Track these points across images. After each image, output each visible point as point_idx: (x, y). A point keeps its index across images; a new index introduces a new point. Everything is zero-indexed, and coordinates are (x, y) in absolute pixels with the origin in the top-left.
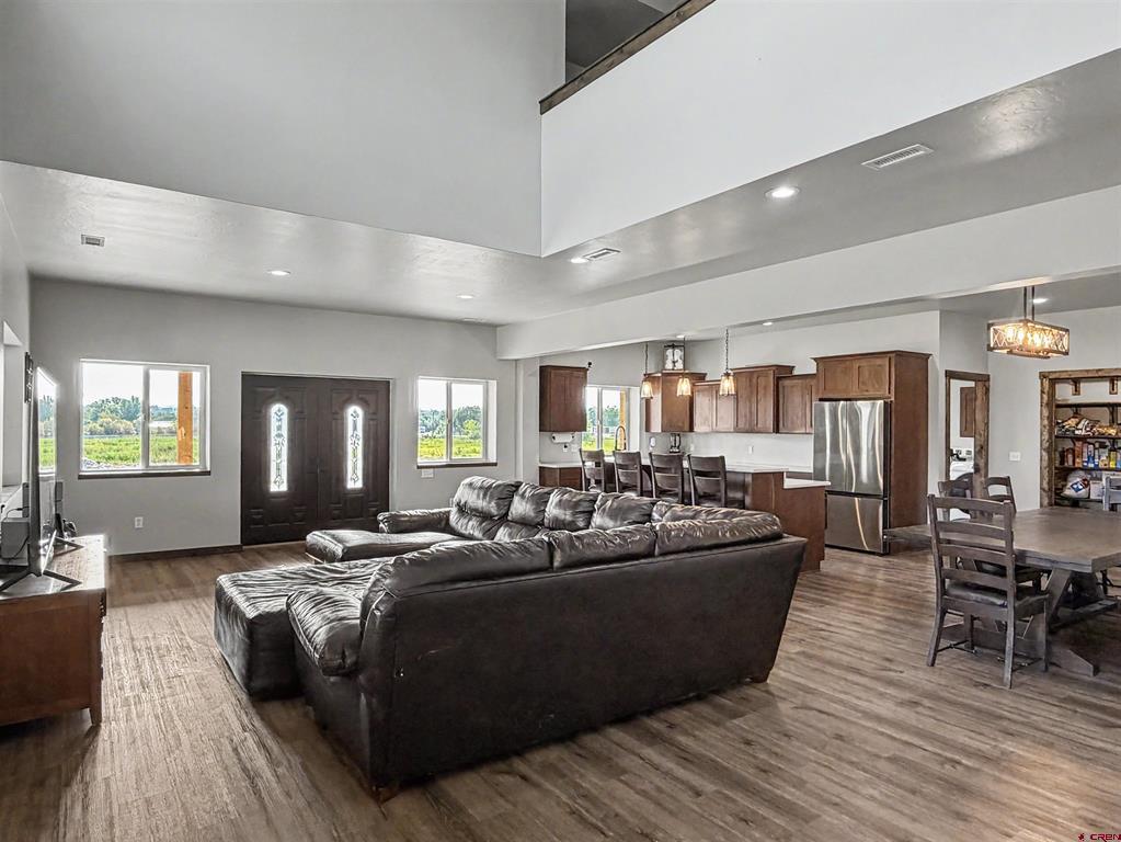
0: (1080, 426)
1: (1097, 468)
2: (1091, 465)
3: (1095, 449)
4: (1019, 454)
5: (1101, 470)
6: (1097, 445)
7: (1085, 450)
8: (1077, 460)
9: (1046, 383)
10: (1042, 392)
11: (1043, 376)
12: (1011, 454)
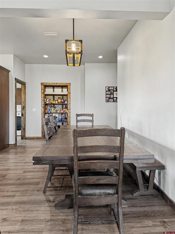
0: (47, 101)
1: (51, 113)
2: (49, 112)
3: (50, 107)
4: (35, 109)
5: (52, 113)
6: (51, 106)
7: (48, 108)
8: (46, 111)
9: (43, 86)
10: (42, 89)
11: (42, 84)
12: (33, 109)
